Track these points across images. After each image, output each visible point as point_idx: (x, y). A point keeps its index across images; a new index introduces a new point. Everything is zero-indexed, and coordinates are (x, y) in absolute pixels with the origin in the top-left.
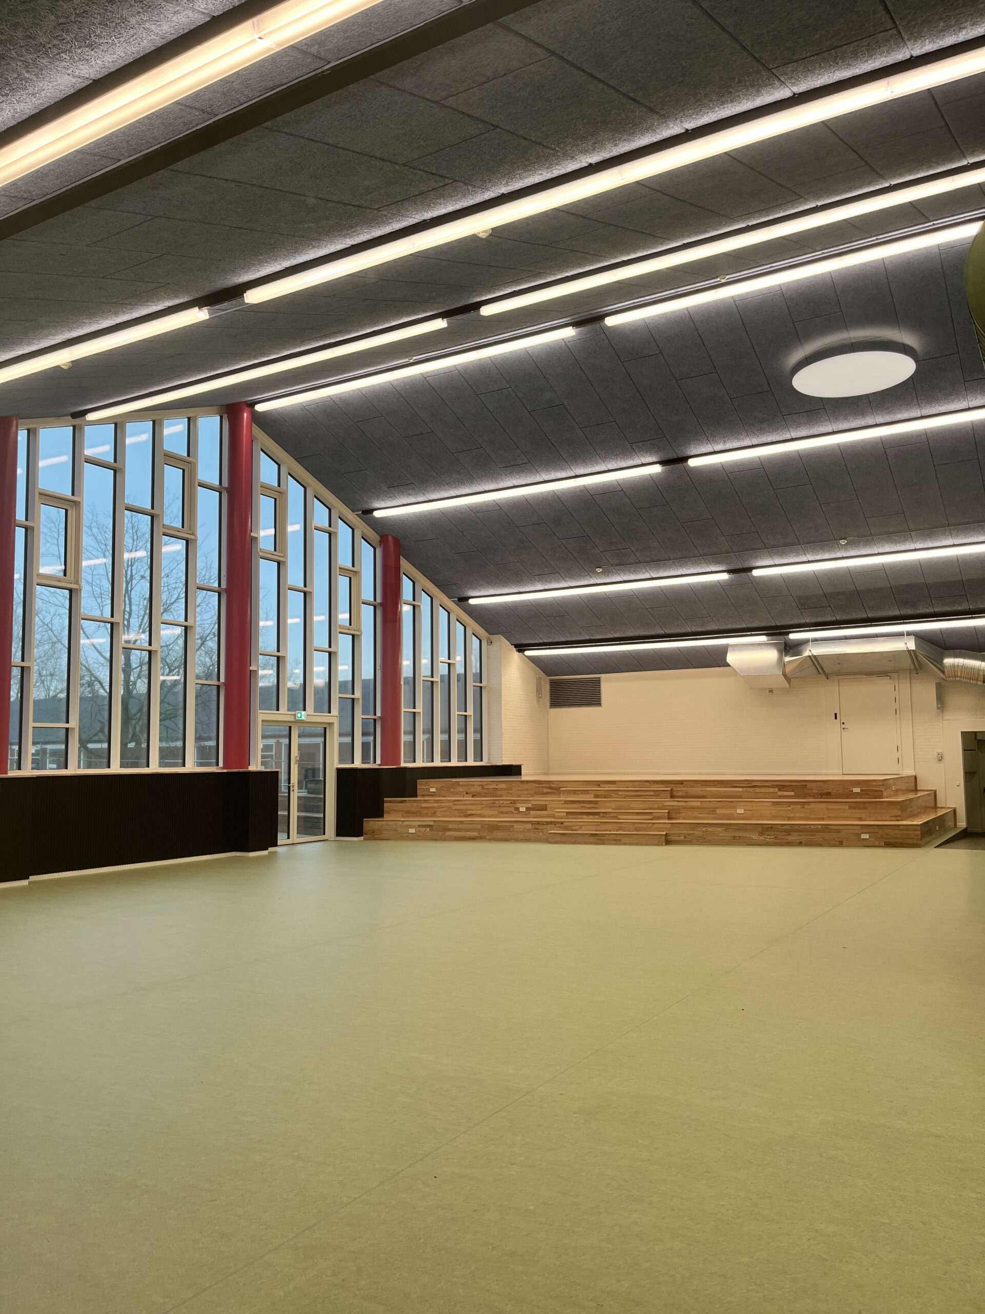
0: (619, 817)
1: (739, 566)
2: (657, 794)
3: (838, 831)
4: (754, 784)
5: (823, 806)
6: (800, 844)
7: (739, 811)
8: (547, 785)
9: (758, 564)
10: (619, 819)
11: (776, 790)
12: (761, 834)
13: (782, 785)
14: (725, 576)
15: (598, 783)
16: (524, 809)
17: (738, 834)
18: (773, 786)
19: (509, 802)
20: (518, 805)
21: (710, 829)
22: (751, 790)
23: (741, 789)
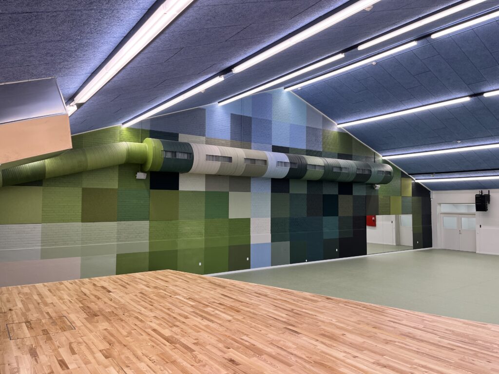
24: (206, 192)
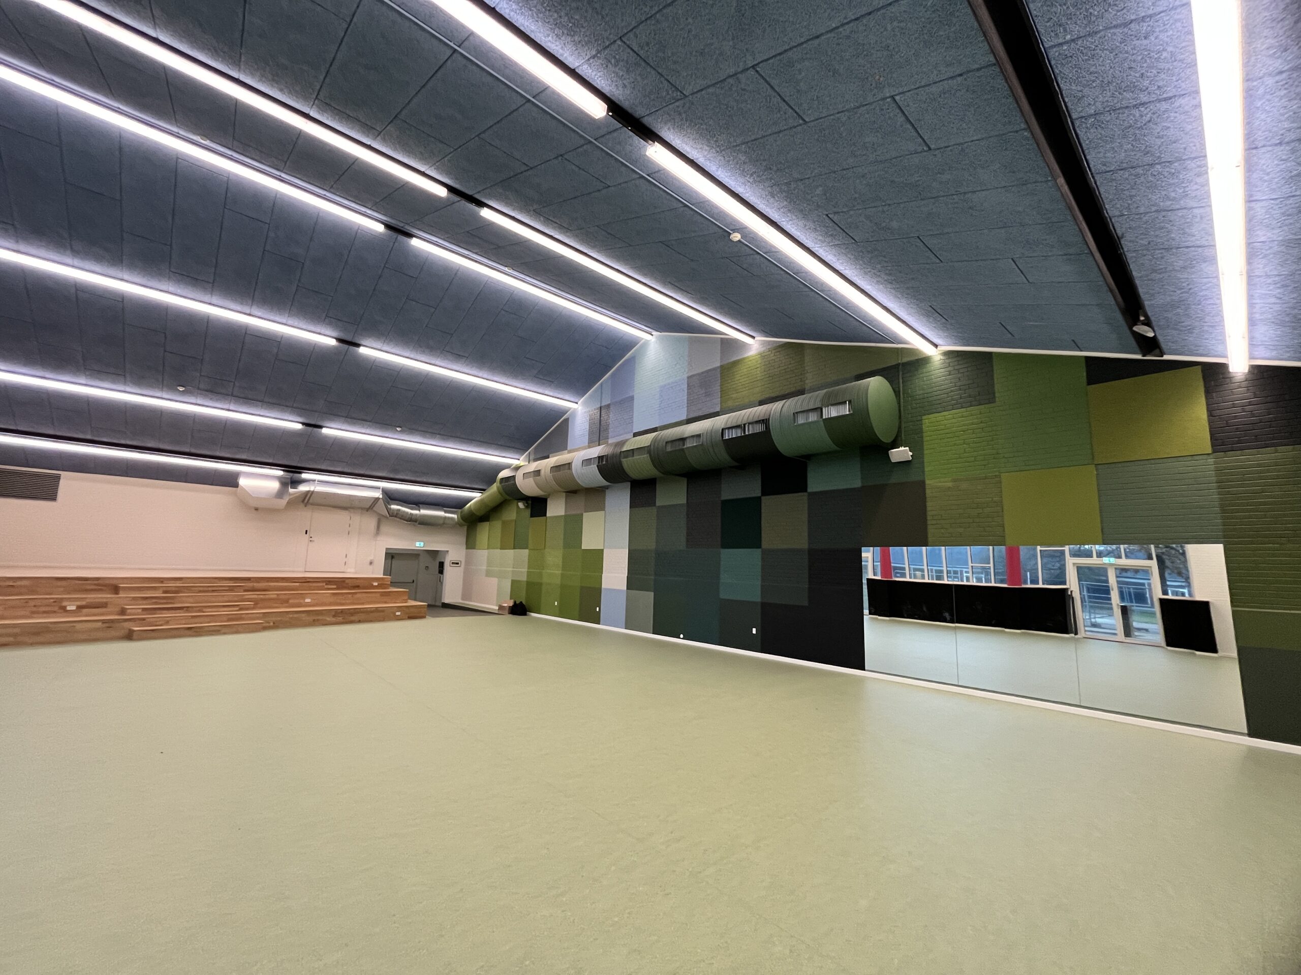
0: (204, 610)
1: (313, 422)
2: (231, 589)
3: (383, 611)
4: (308, 580)
5: (364, 595)
6: (360, 622)
7: (308, 600)
8: (96, 582)
9: (328, 425)
10: (204, 612)
11: (324, 584)
12: (334, 616)
13: (329, 581)
14: (300, 426)
15: (161, 580)
16: (74, 608)
17: (316, 618)
18: (323, 582)
19: (52, 600)
20: (64, 604)
21: (295, 616)
22: (305, 584)
23: (297, 584)
24: (565, 516)
